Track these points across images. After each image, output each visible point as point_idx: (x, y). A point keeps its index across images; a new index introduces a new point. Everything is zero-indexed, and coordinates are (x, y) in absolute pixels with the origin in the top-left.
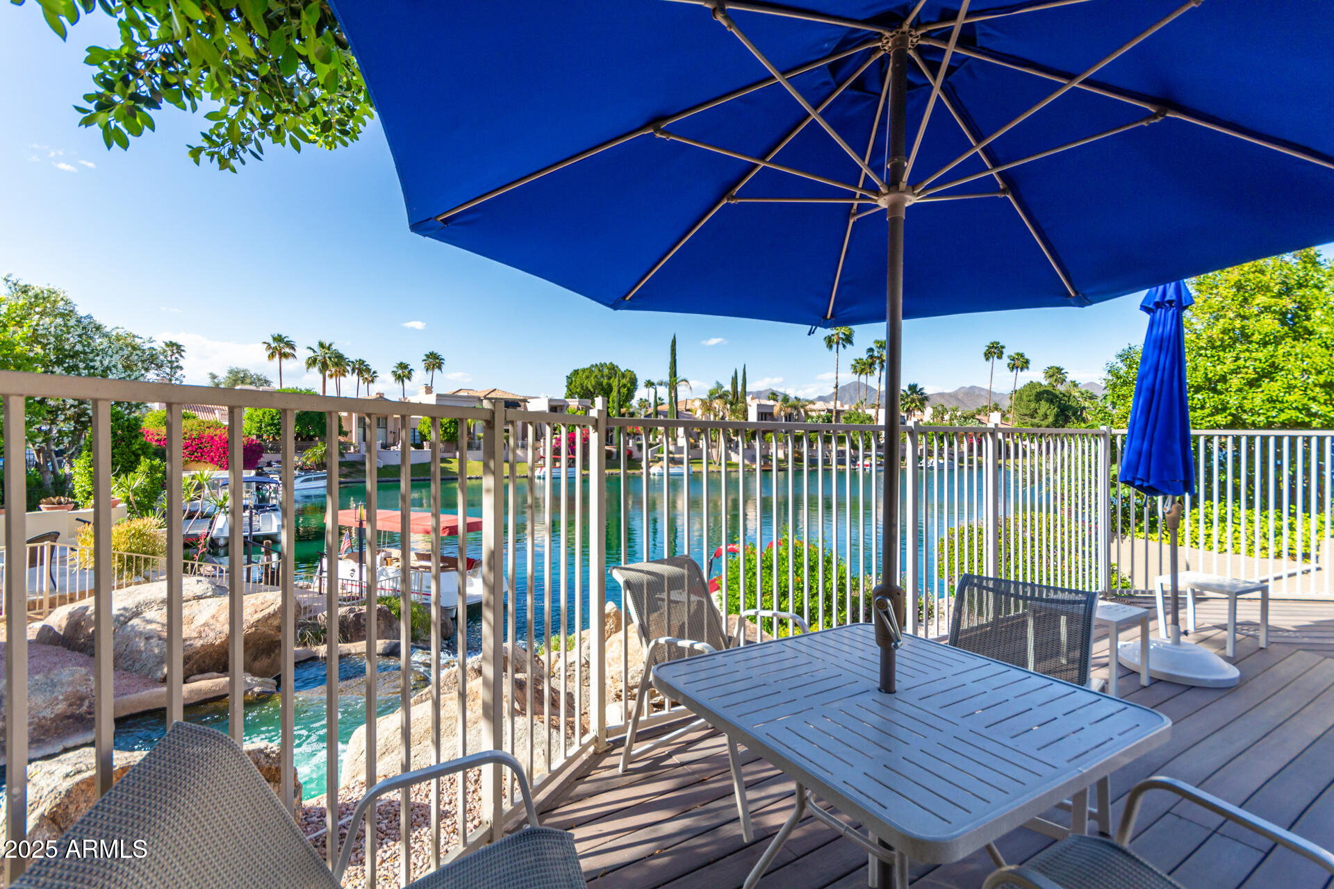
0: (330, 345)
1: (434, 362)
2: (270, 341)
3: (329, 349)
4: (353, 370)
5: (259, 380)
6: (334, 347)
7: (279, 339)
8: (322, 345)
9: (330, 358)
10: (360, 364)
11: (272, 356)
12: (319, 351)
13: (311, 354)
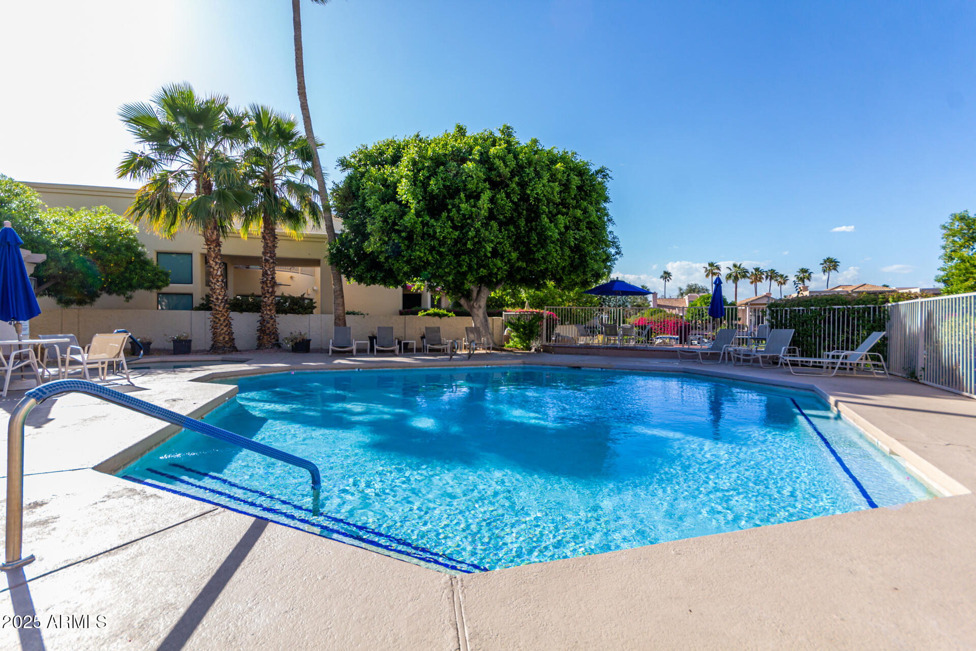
0: (740, 265)
1: (831, 265)
2: (707, 266)
3: (739, 268)
4: (767, 277)
5: (703, 289)
6: (742, 266)
7: (711, 265)
8: (735, 266)
9: (739, 273)
10: (771, 273)
11: (707, 276)
12: (733, 270)
13: (729, 272)
